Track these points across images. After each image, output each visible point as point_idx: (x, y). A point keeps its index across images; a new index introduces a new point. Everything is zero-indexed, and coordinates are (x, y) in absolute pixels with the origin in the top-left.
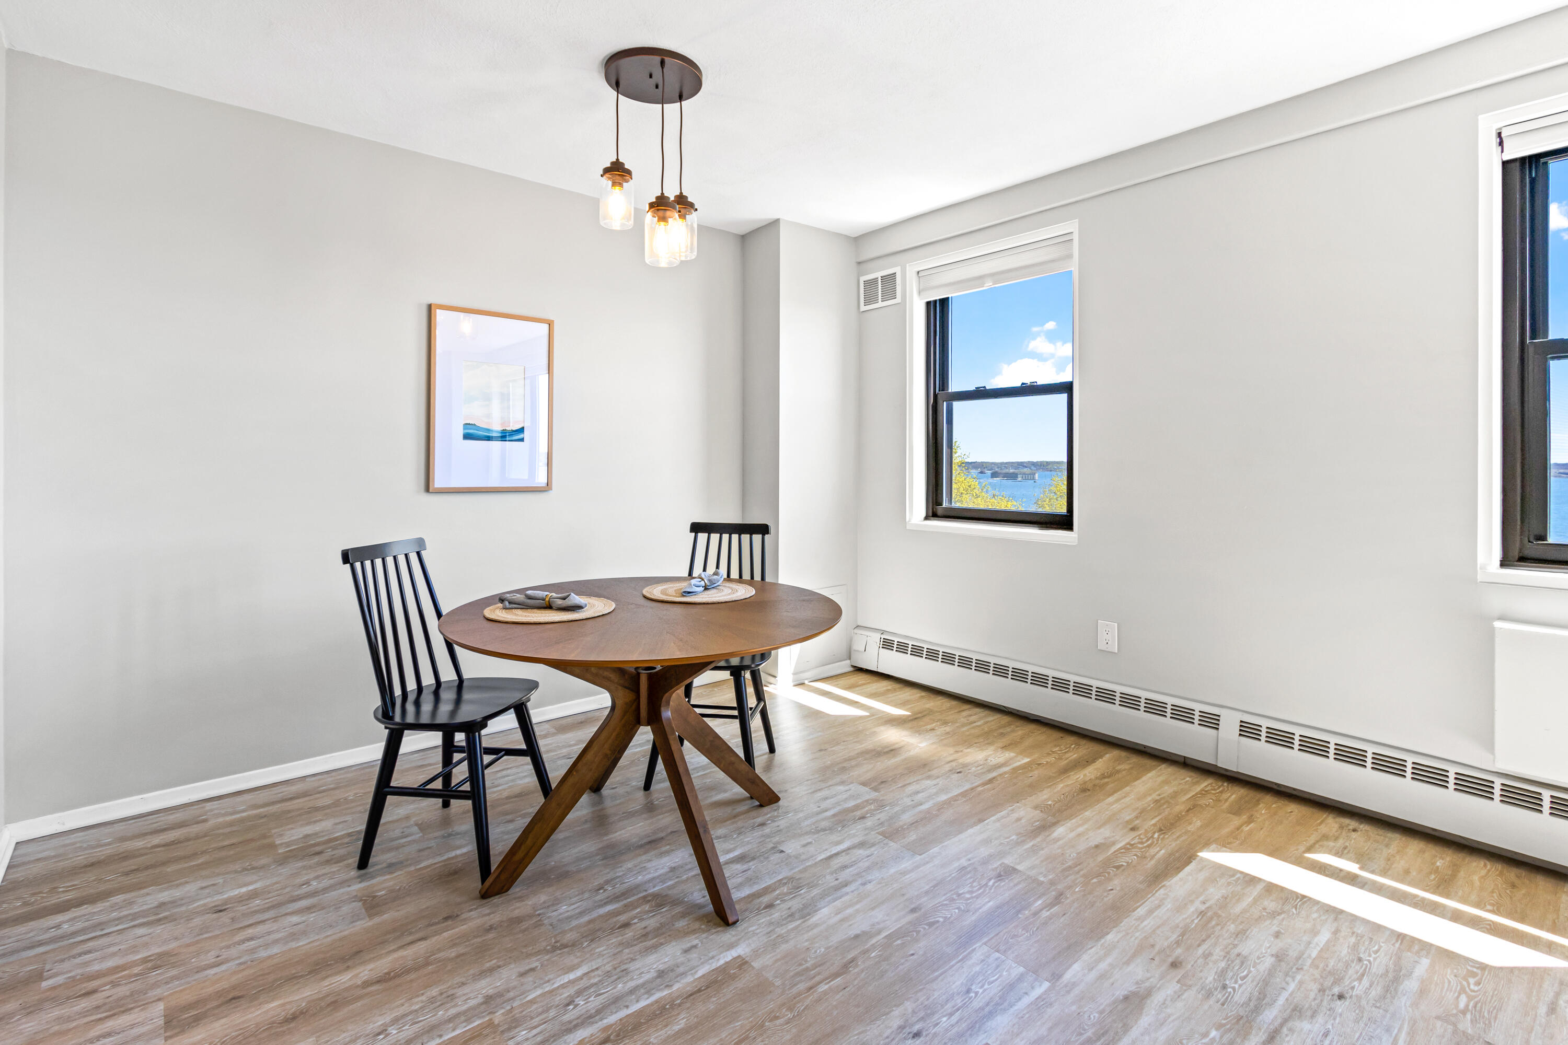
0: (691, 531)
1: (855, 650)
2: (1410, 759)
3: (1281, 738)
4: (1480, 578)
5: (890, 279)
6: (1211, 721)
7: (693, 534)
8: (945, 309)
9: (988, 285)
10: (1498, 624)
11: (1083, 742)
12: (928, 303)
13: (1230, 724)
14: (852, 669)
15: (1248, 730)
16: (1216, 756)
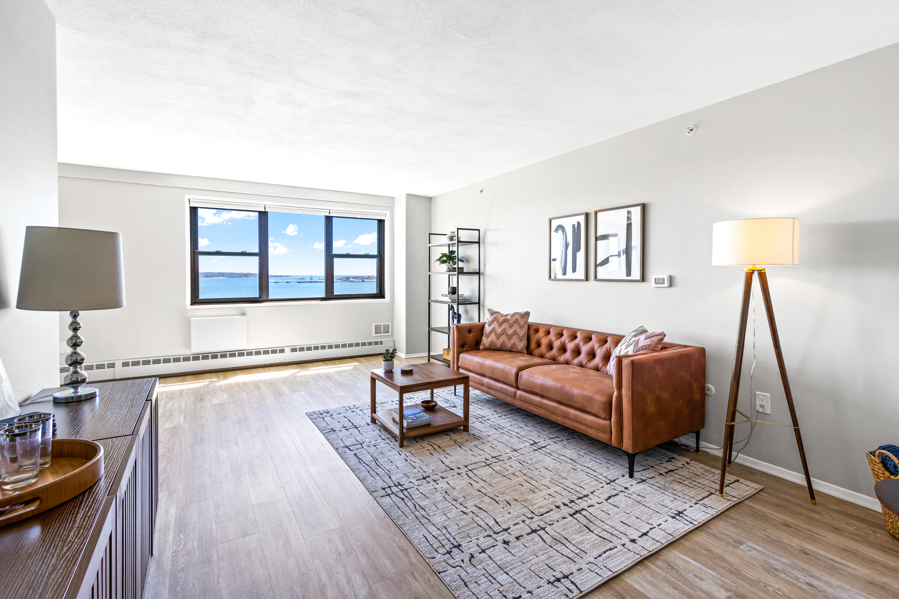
2: (172, 358)
3: (136, 363)
4: (186, 309)
6: (112, 366)
10: (191, 319)
13: (118, 364)
15: (125, 364)
16: (114, 376)
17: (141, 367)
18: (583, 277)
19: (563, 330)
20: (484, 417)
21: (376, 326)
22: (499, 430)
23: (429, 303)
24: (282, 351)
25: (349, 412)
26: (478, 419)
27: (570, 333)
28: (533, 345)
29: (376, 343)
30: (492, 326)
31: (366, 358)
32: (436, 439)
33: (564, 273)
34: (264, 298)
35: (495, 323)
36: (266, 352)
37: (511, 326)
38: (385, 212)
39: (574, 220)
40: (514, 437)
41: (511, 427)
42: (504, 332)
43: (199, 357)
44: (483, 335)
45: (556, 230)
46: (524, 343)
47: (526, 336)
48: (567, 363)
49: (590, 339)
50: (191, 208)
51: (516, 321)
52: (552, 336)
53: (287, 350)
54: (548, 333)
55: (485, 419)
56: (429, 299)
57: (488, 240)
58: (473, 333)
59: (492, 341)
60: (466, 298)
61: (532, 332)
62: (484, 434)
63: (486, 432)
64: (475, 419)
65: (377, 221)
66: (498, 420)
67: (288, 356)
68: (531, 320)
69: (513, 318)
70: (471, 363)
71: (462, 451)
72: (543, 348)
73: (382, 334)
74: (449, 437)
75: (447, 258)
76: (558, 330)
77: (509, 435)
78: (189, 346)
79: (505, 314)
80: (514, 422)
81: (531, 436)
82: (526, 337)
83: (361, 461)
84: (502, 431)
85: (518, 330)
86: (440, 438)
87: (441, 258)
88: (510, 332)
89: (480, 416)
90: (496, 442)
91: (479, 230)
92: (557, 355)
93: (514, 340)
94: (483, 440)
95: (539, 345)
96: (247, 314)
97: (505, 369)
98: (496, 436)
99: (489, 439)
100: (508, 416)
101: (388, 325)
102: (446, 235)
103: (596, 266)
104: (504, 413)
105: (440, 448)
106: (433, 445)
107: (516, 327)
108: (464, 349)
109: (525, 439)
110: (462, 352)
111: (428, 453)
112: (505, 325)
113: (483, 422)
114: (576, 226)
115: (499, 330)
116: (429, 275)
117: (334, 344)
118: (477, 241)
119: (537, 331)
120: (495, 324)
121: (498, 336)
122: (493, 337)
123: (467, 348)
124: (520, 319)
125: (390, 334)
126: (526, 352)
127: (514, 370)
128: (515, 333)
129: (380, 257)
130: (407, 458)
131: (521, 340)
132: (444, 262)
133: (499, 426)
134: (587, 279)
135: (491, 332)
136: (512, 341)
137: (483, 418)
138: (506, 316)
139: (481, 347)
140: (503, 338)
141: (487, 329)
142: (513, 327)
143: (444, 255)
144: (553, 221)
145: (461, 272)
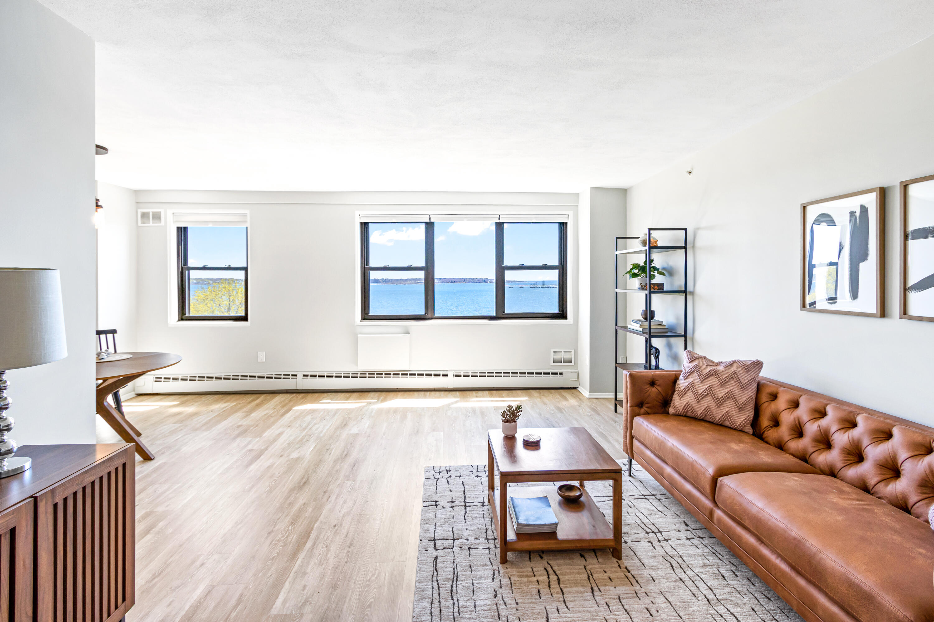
0: (97, 334)
1: (137, 386)
2: (342, 373)
3: (313, 376)
4: (356, 325)
5: (157, 215)
6: (295, 377)
7: (98, 335)
8: (186, 231)
9: (210, 225)
10: (359, 335)
11: (253, 395)
12: (178, 228)
13: (300, 376)
14: (136, 395)
15: (305, 376)
16: (296, 387)
17: (317, 380)
18: (873, 308)
19: (827, 405)
20: (660, 532)
21: (555, 353)
22: (678, 570)
23: (616, 330)
24: (445, 375)
25: (473, 476)
26: (648, 533)
27: (841, 414)
28: (765, 422)
29: (555, 374)
30: (690, 380)
31: (541, 391)
32: (562, 562)
33: (832, 300)
34: (429, 316)
35: (695, 375)
36: (429, 375)
37: (723, 384)
38: (567, 213)
39: (854, 204)
40: (701, 597)
41: (702, 570)
42: (709, 392)
43: (366, 374)
44: (674, 391)
45: (817, 221)
46: (749, 414)
47: (753, 403)
48: (832, 473)
49: (889, 436)
50: (361, 223)
51: (734, 376)
52: (803, 412)
53: (451, 374)
54: (796, 405)
55: (661, 538)
56: (616, 325)
57: (699, 243)
58: (657, 387)
59: (688, 404)
60: (666, 327)
61: (764, 398)
62: (645, 572)
63: (652, 568)
64: (643, 534)
65: (558, 224)
66: (683, 545)
67: (451, 382)
68: (765, 373)
69: (729, 371)
70: (647, 437)
71: (592, 603)
72: (784, 432)
73: (563, 364)
74: (583, 562)
75: (639, 270)
76: (814, 404)
77: (693, 588)
78: (356, 362)
79: (716, 360)
80: (712, 559)
81: (736, 605)
82: (752, 405)
83: (435, 574)
84: (683, 576)
85: (737, 391)
86: (568, 561)
87: (632, 269)
88: (721, 393)
89: (653, 528)
90: (660, 600)
91: (685, 230)
92: (811, 450)
93: (728, 407)
94: (637, 587)
95: (776, 423)
96: (410, 333)
97: (695, 463)
98: (665, 585)
99: (652, 587)
100: (706, 542)
101: (571, 353)
102: (638, 238)
103: (905, 290)
104: (700, 533)
105: (559, 584)
106: (551, 572)
107: (732, 386)
108: (642, 410)
109: (721, 610)
110: (638, 415)
111: (534, 588)
112: (713, 381)
113: (655, 543)
114: (858, 214)
115: (701, 388)
116: (616, 293)
117: (502, 372)
118: (683, 245)
119: (774, 397)
120: (695, 378)
121: (700, 398)
122: (689, 398)
123: (647, 409)
124: (740, 372)
125: (573, 364)
126: (751, 431)
127: (711, 471)
128: (730, 396)
129: (562, 268)
130: (499, 591)
131: (741, 409)
132: (634, 275)
133: (680, 561)
134: (883, 312)
135: (687, 390)
136: (724, 409)
137: (658, 534)
138: (717, 364)
139: (671, 410)
140: (708, 402)
141: (682, 383)
142: (727, 386)
143: (636, 266)
144: (809, 209)
145: (659, 289)
